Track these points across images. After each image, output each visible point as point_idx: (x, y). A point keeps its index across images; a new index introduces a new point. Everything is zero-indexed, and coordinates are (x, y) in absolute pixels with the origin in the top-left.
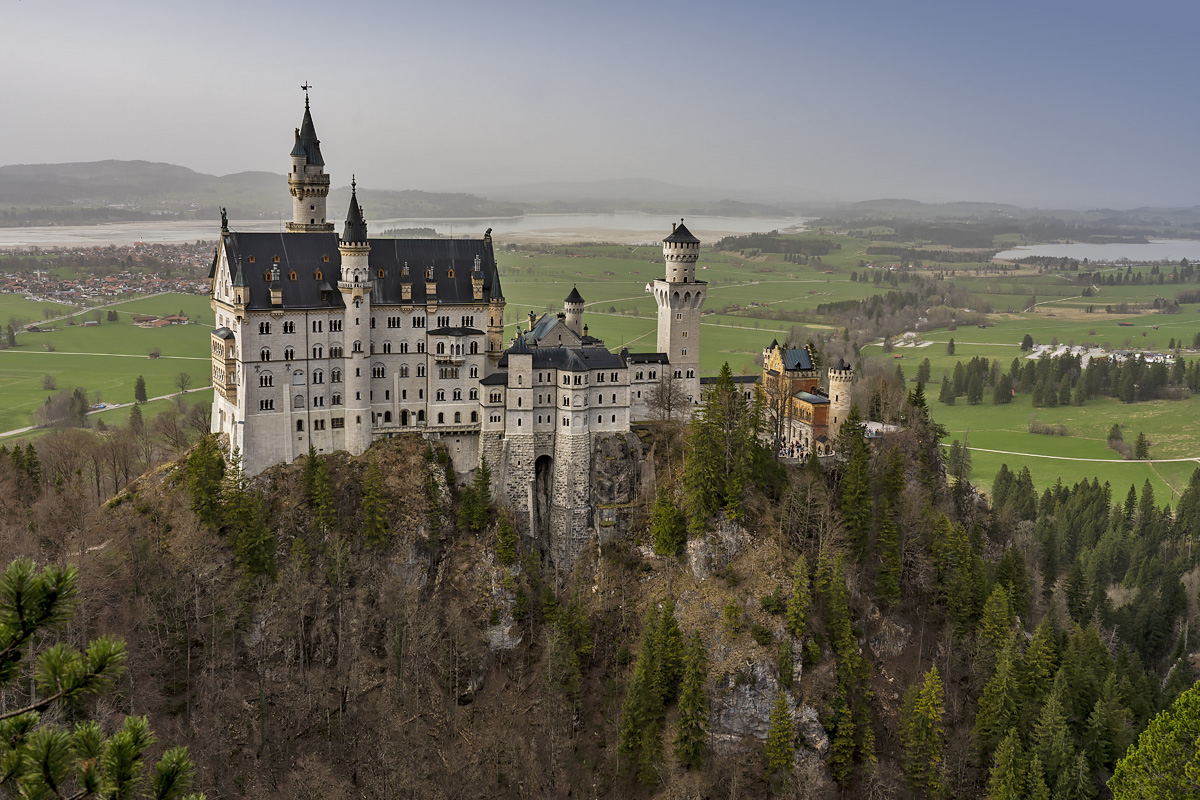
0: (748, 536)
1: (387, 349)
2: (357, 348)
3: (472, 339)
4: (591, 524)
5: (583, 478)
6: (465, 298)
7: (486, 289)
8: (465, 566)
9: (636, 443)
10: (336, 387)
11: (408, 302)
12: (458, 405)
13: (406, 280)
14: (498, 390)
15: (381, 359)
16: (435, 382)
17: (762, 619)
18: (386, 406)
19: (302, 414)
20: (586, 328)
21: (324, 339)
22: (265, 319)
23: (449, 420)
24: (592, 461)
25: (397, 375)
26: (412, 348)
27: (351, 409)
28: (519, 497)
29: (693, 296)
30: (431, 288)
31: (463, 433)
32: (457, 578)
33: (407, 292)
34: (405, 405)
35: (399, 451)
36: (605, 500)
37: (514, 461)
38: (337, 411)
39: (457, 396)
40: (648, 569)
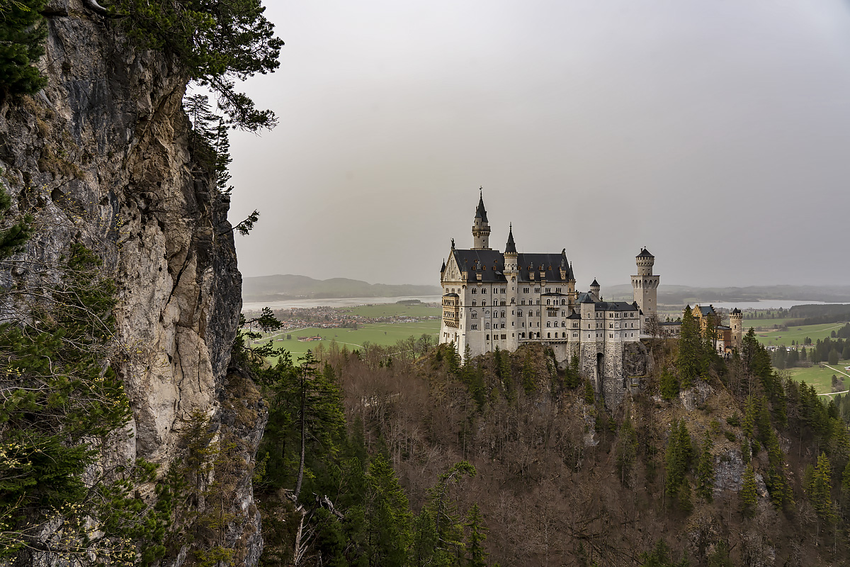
0: (712, 390)
1: (523, 303)
2: (513, 301)
3: (563, 298)
4: (625, 386)
5: (621, 363)
6: (558, 279)
7: (567, 275)
8: (569, 405)
9: (643, 347)
10: (503, 320)
11: (533, 281)
12: (556, 330)
13: (532, 271)
14: (576, 321)
15: (521, 307)
16: (546, 318)
17: (728, 429)
18: (523, 330)
19: (488, 332)
20: (601, 298)
21: (498, 297)
22: (475, 287)
23: (552, 336)
24: (623, 355)
25: (527, 315)
26: (534, 302)
27: (509, 330)
28: (590, 372)
29: (653, 282)
30: (543, 274)
31: (559, 342)
32: (565, 411)
33: (532, 276)
34: (531, 329)
35: (532, 350)
36: (632, 374)
37: (587, 355)
38: (503, 331)
39: (556, 325)
40: (659, 407)
